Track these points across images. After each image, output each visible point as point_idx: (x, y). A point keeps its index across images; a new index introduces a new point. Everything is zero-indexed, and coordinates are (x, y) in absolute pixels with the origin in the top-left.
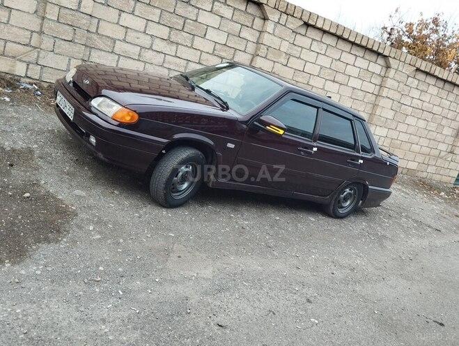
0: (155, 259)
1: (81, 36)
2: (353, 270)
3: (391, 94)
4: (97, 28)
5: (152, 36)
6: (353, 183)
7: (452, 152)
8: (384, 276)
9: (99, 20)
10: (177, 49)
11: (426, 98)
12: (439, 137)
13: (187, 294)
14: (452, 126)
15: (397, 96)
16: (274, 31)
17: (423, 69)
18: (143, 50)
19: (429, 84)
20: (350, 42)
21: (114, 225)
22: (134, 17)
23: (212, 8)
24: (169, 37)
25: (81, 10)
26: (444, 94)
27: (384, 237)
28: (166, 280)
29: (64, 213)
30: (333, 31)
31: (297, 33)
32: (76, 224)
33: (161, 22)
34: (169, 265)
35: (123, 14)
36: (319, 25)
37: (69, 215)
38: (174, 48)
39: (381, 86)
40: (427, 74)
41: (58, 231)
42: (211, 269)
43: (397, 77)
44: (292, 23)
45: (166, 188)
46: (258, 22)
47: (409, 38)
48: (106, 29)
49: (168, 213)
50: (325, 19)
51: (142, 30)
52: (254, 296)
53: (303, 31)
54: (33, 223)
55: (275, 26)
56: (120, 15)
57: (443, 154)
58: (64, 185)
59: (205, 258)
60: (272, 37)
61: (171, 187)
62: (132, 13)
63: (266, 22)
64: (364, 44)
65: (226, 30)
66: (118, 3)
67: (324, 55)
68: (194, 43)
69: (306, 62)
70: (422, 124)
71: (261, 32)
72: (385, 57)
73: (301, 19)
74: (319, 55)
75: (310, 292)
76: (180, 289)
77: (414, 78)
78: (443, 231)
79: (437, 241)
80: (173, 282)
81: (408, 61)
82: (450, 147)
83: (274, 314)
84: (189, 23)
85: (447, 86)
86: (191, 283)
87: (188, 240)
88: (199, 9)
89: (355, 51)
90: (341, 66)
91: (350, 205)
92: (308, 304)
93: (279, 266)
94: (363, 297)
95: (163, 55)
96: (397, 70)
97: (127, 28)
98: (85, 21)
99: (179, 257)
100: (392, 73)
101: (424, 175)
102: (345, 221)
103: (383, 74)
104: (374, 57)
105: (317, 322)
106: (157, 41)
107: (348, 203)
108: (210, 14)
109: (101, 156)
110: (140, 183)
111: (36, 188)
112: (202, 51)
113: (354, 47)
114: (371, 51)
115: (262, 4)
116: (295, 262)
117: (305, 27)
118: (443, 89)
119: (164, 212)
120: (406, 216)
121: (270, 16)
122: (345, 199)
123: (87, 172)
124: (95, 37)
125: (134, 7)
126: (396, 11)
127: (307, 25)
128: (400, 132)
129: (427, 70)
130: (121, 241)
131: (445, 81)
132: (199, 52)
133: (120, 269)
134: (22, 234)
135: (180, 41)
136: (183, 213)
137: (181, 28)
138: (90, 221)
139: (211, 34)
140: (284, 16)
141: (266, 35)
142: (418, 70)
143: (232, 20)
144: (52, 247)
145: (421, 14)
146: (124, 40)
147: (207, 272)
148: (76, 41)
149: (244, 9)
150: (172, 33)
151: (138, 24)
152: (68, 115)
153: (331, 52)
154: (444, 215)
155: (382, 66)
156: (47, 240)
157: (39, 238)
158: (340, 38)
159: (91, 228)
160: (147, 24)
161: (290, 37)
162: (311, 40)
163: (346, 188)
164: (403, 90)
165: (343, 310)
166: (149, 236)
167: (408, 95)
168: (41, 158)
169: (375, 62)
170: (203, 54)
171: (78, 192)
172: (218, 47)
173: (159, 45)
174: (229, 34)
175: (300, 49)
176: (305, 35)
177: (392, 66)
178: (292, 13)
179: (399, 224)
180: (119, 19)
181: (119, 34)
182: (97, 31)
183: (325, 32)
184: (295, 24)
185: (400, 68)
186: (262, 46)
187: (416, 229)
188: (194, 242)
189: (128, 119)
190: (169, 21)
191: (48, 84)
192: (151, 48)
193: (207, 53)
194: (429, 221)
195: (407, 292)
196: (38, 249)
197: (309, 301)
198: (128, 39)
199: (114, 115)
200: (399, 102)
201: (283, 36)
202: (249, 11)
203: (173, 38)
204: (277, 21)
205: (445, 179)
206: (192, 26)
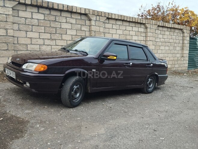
0: (75, 132)
1: (11, 47)
2: (167, 112)
3: (151, 39)
4: (18, 41)
5: (43, 39)
6: (151, 75)
7: (183, 57)
8: (181, 111)
9: (18, 37)
10: (56, 42)
11: (165, 37)
12: (176, 52)
13: (96, 144)
14: (179, 45)
15: (154, 39)
16: (95, 24)
17: (160, 25)
18: (41, 46)
19: (165, 31)
20: (128, 21)
21: (49, 122)
22: (33, 33)
23: (66, 21)
24: (51, 37)
25: (8, 35)
26: (172, 33)
27: (172, 95)
28: (83, 140)
29: (23, 123)
30: (120, 18)
31: (105, 23)
32: (30, 126)
33: (46, 32)
34: (83, 132)
35: (28, 33)
36: (113, 17)
37: (25, 123)
38: (54, 42)
39: (146, 37)
40: (163, 27)
41: (22, 132)
42: (103, 129)
43: (151, 31)
44: (102, 19)
45: (69, 98)
46: (88, 22)
47: (150, 16)
48: (22, 41)
49: (73, 110)
50: (115, 14)
51: (38, 37)
52: (129, 135)
53: (107, 21)
54: (7, 131)
55: (95, 22)
56: (26, 33)
57: (179, 58)
58: (19, 110)
59: (98, 125)
60: (95, 27)
61: (71, 97)
62: (32, 31)
63: (91, 21)
64: (134, 21)
65: (75, 29)
66: (24, 28)
67: (119, 29)
68: (63, 37)
69: (112, 34)
70: (167, 48)
71: (90, 26)
72: (144, 24)
73: (105, 16)
74: (117, 30)
75: (154, 127)
76: (92, 142)
77: (158, 30)
78: (194, 87)
79: (194, 92)
80: (87, 140)
81: (154, 24)
82: (181, 54)
83: (142, 141)
84: (58, 30)
85: (172, 30)
86: (96, 138)
87: (87, 119)
88: (61, 22)
89: (131, 24)
90: (127, 32)
91: (152, 86)
92: (155, 132)
93: (134, 119)
94: (177, 122)
95: (50, 46)
96: (150, 28)
97: (31, 38)
98: (11, 39)
99: (86, 128)
100: (149, 30)
101: (175, 69)
102: (153, 94)
103: (145, 31)
104: (139, 25)
105: (163, 139)
106: (46, 41)
107: (152, 85)
108: (66, 23)
109: (34, 90)
110: (56, 100)
111: (5, 115)
112: (67, 40)
113: (130, 23)
114: (138, 23)
115: (87, 14)
116: (140, 115)
117: (108, 20)
118: (171, 31)
119: (72, 110)
120: (176, 85)
121: (92, 18)
122: (150, 84)
123: (29, 102)
124: (17, 45)
125: (32, 29)
126: (141, 7)
127: (108, 18)
128: (159, 54)
129: (162, 25)
130: (55, 128)
131: (171, 28)
132: (66, 41)
133: (59, 141)
134: (3, 138)
135: (56, 38)
136: (81, 108)
137: (55, 33)
138: (36, 123)
139: (69, 32)
140: (98, 17)
141: (93, 26)
142: (159, 26)
143: (76, 24)
144: (20, 140)
145: (152, 5)
146: (31, 44)
147: (102, 131)
148: (9, 49)
149: (80, 18)
150: (52, 35)
151: (36, 35)
152: (13, 77)
153: (121, 27)
154: (191, 82)
155: (144, 28)
156: (17, 138)
157: (12, 138)
158: (123, 21)
159: (38, 126)
160: (39, 34)
161: (103, 25)
162: (112, 24)
163: (149, 78)
164: (156, 36)
165: (172, 130)
166: (68, 122)
167: (158, 38)
168: (5, 101)
169: (141, 27)
170: (68, 41)
171: (27, 111)
172: (73, 37)
173: (47, 42)
174: (76, 30)
175: (108, 29)
176: (109, 23)
177: (148, 27)
178: (100, 15)
179: (176, 89)
180: (26, 35)
181: (28, 41)
182: (18, 43)
183: (116, 20)
184: (103, 19)
185: (152, 27)
186: (92, 32)
187: (183, 89)
188: (90, 119)
189: (42, 69)
190: (49, 31)
191: (1, 72)
192: (44, 44)
193: (69, 40)
194: (186, 85)
195: (194, 114)
196: (13, 143)
197: (155, 130)
198: (33, 43)
199: (35, 69)
200: (155, 41)
201: (100, 25)
202: (82, 18)
203: (53, 38)
204: (95, 19)
205: (183, 68)
206: (60, 30)
